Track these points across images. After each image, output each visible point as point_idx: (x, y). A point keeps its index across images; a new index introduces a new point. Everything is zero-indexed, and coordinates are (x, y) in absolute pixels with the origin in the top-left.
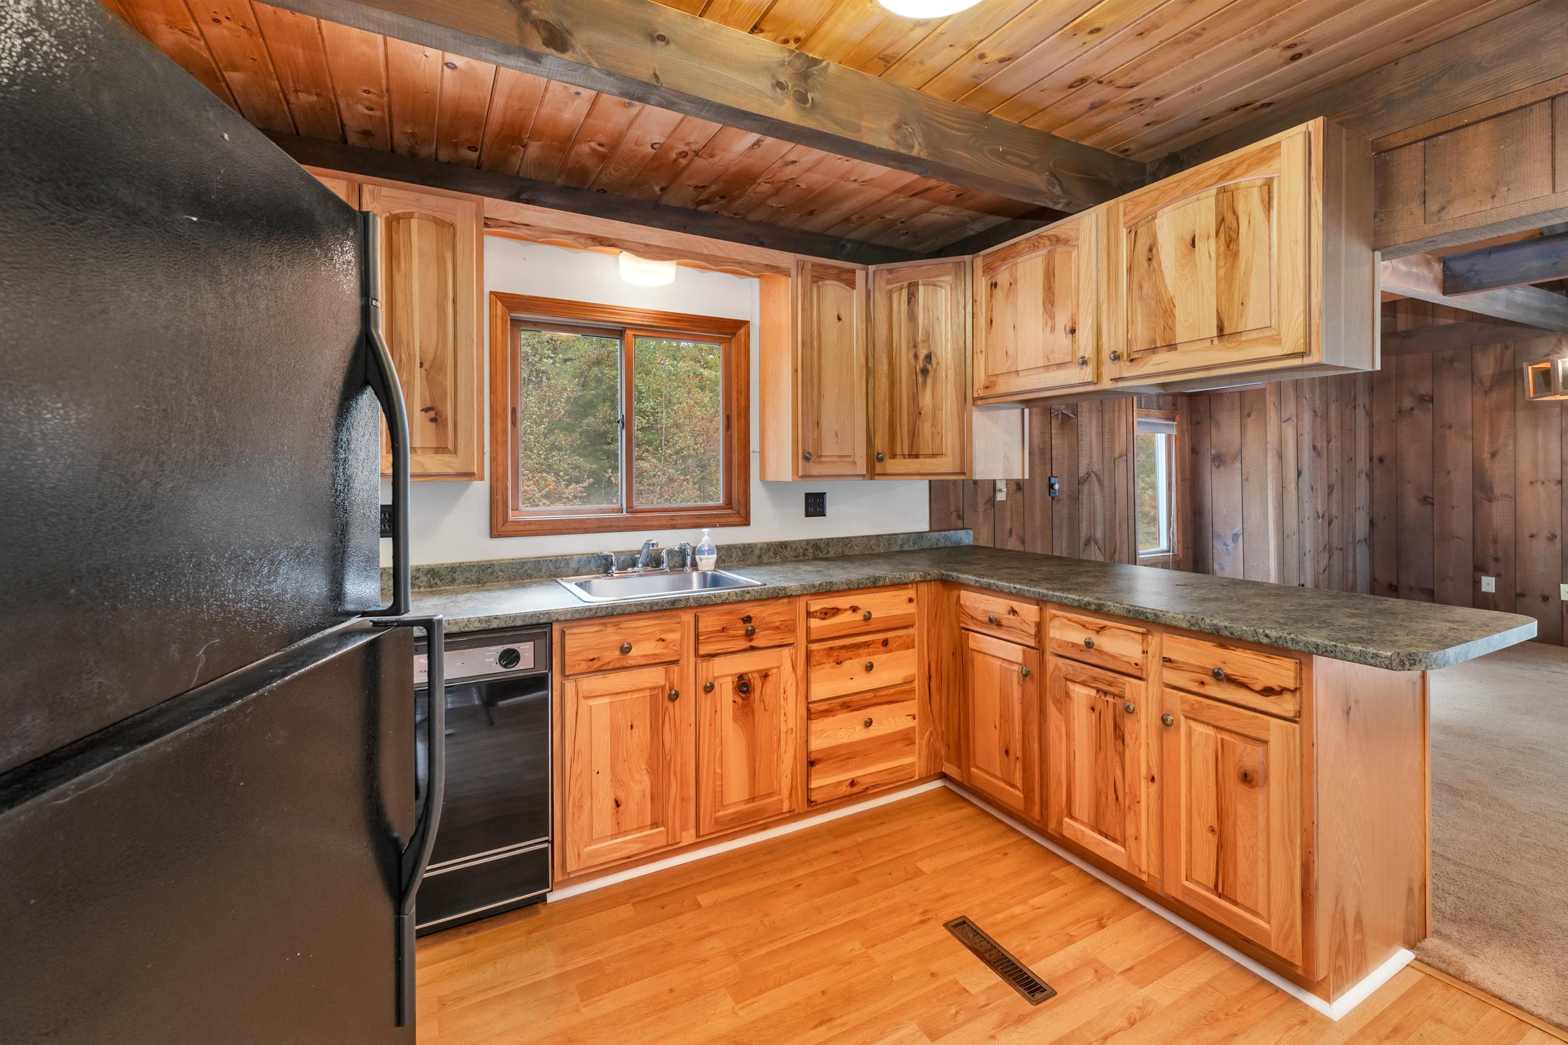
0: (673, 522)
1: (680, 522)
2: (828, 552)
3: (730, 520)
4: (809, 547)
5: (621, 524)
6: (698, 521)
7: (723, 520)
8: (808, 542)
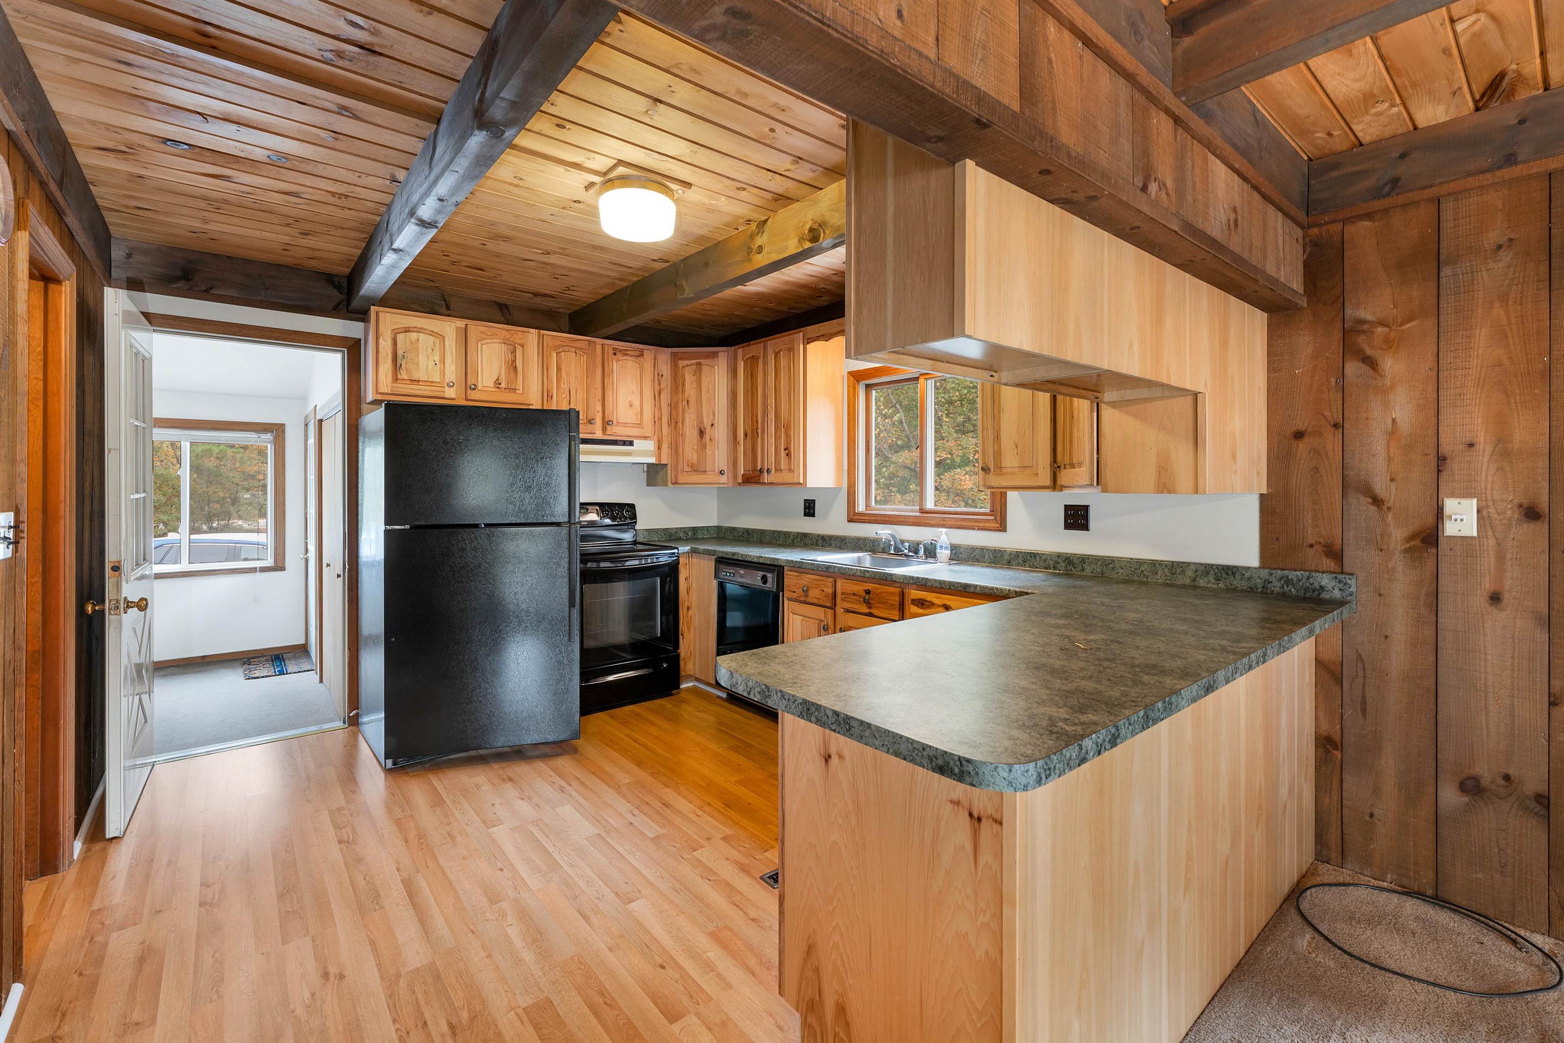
0: (943, 523)
1: (949, 523)
2: (1083, 569)
3: (987, 525)
4: (1060, 560)
5: (911, 520)
6: (962, 523)
7: (981, 525)
8: (1059, 555)
